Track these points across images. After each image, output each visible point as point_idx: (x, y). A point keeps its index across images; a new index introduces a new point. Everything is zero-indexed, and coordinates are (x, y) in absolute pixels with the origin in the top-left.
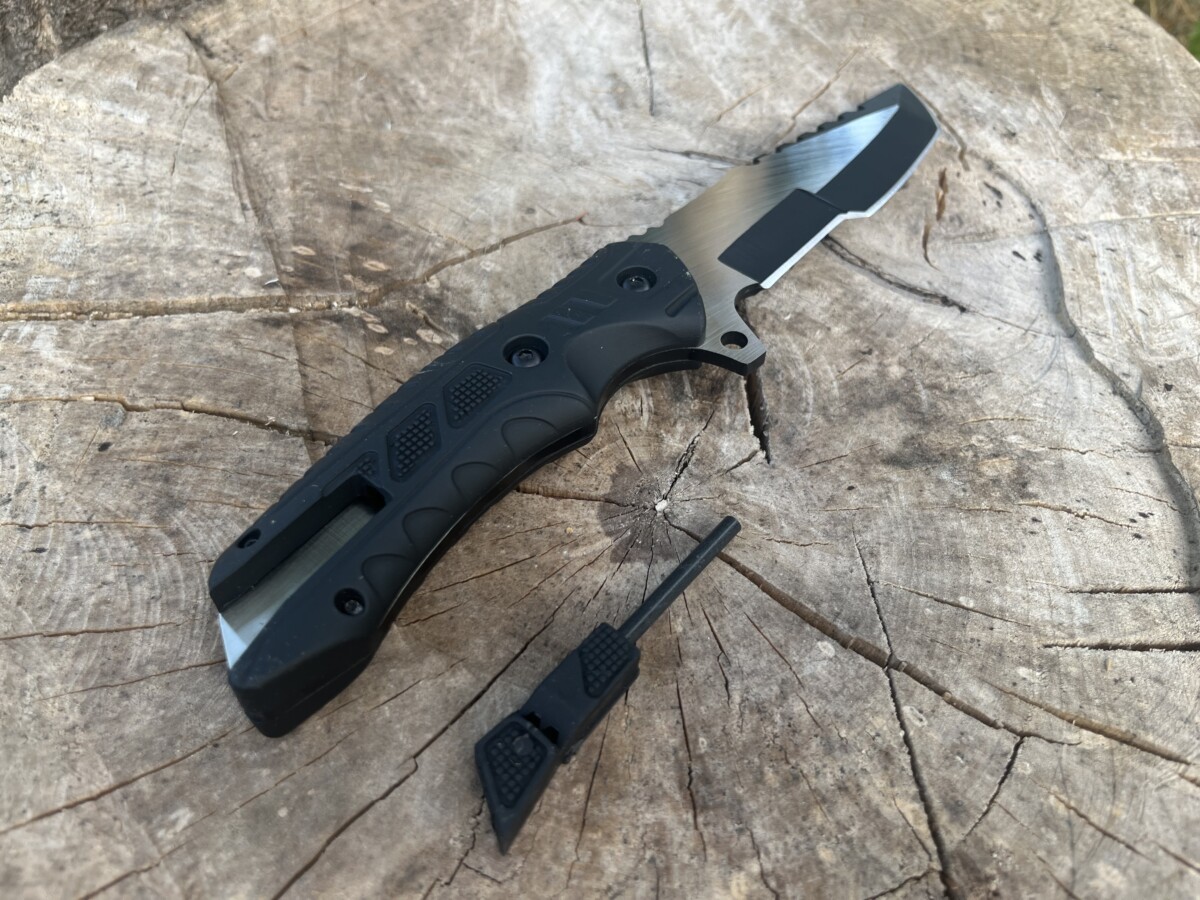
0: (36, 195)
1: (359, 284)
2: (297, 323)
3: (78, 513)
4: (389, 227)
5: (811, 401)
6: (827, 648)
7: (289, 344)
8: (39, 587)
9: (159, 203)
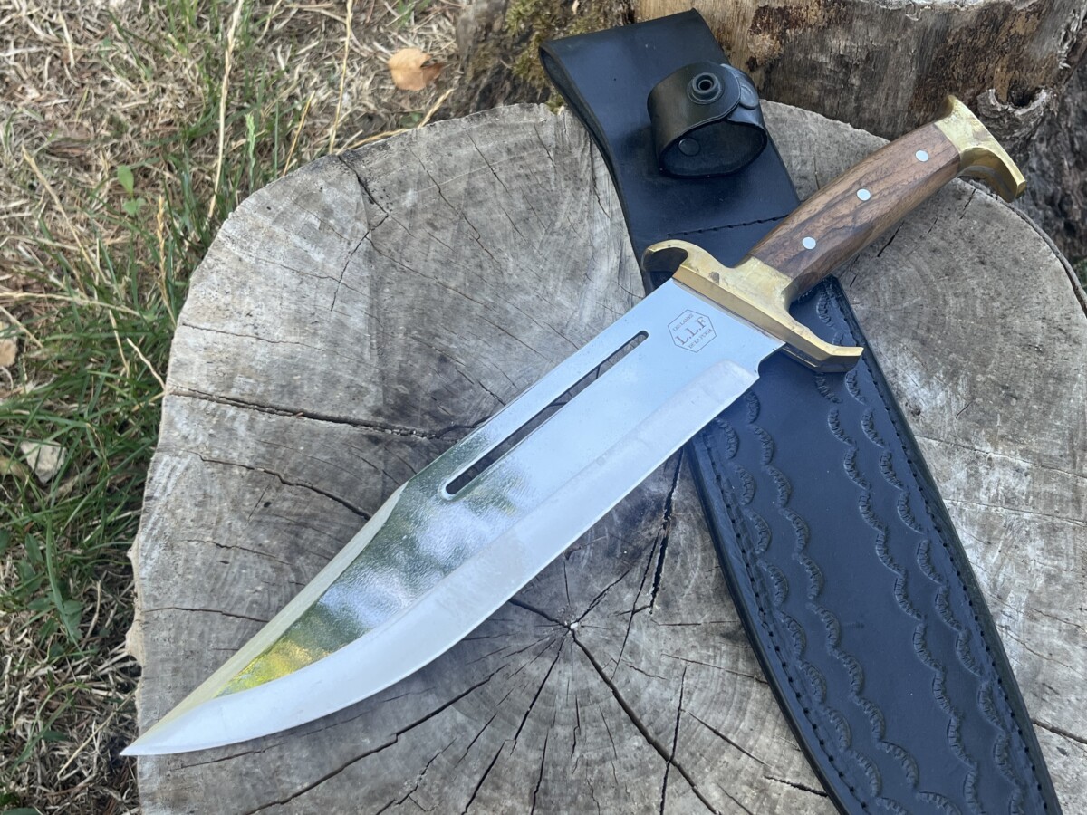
0: (245, 309)
1: (432, 423)
2: (388, 443)
3: (248, 543)
4: (461, 381)
5: (693, 581)
6: (639, 741)
7: (380, 458)
8: (223, 584)
9: (320, 332)
